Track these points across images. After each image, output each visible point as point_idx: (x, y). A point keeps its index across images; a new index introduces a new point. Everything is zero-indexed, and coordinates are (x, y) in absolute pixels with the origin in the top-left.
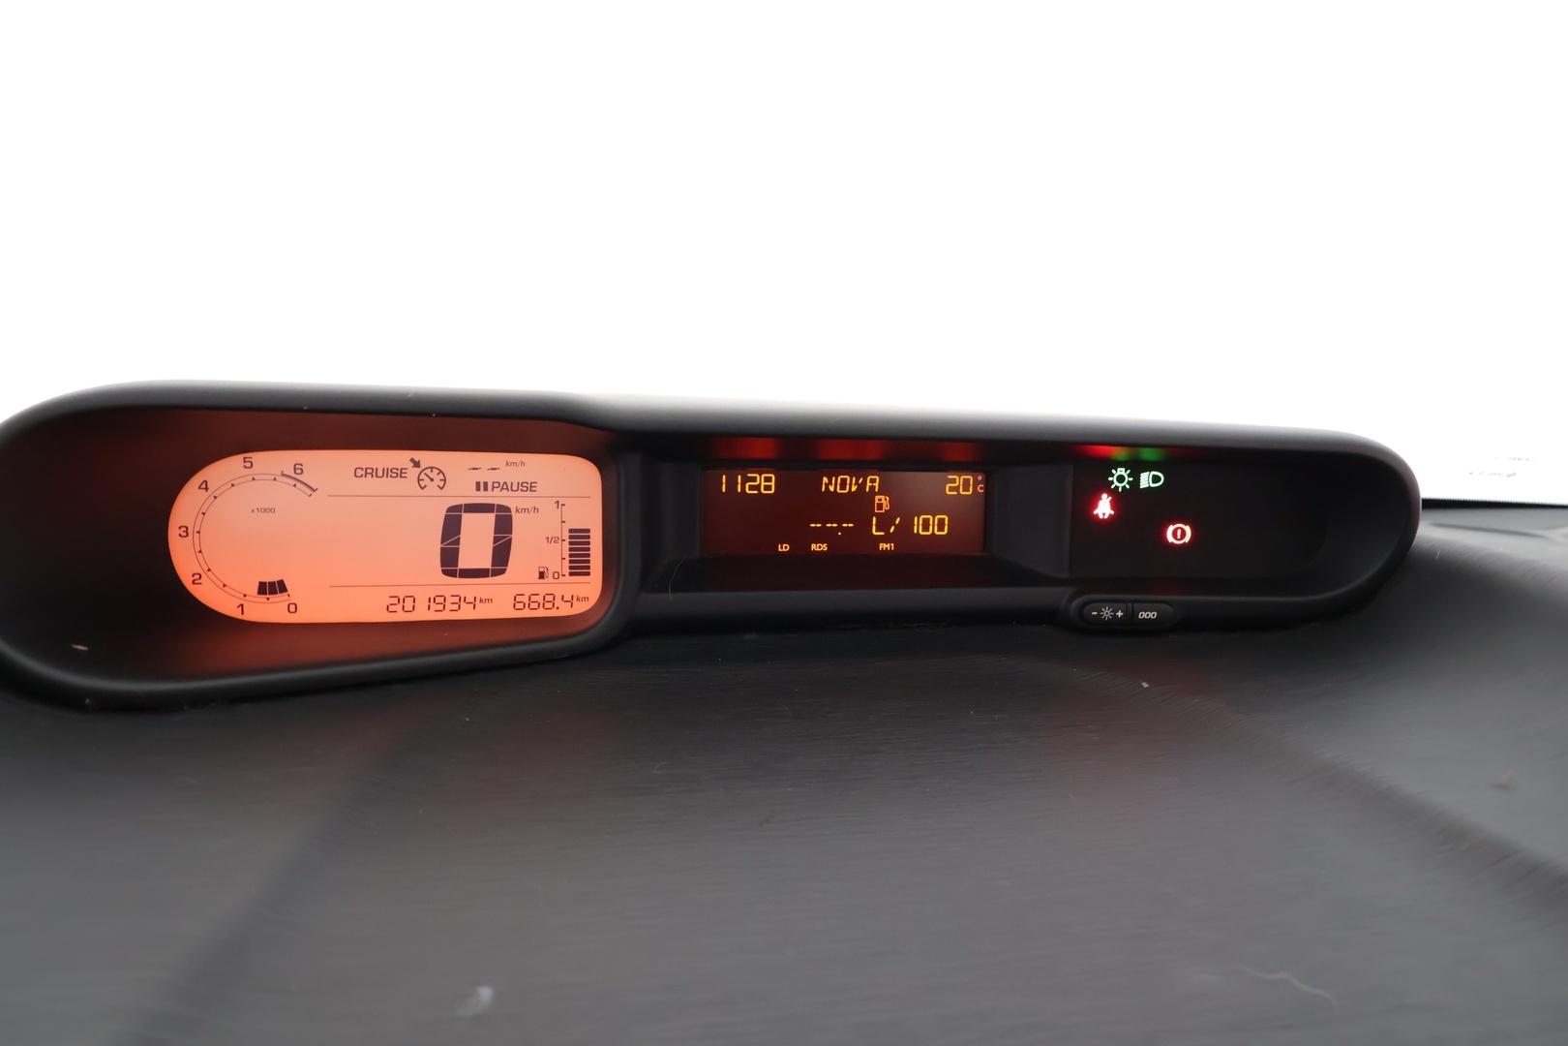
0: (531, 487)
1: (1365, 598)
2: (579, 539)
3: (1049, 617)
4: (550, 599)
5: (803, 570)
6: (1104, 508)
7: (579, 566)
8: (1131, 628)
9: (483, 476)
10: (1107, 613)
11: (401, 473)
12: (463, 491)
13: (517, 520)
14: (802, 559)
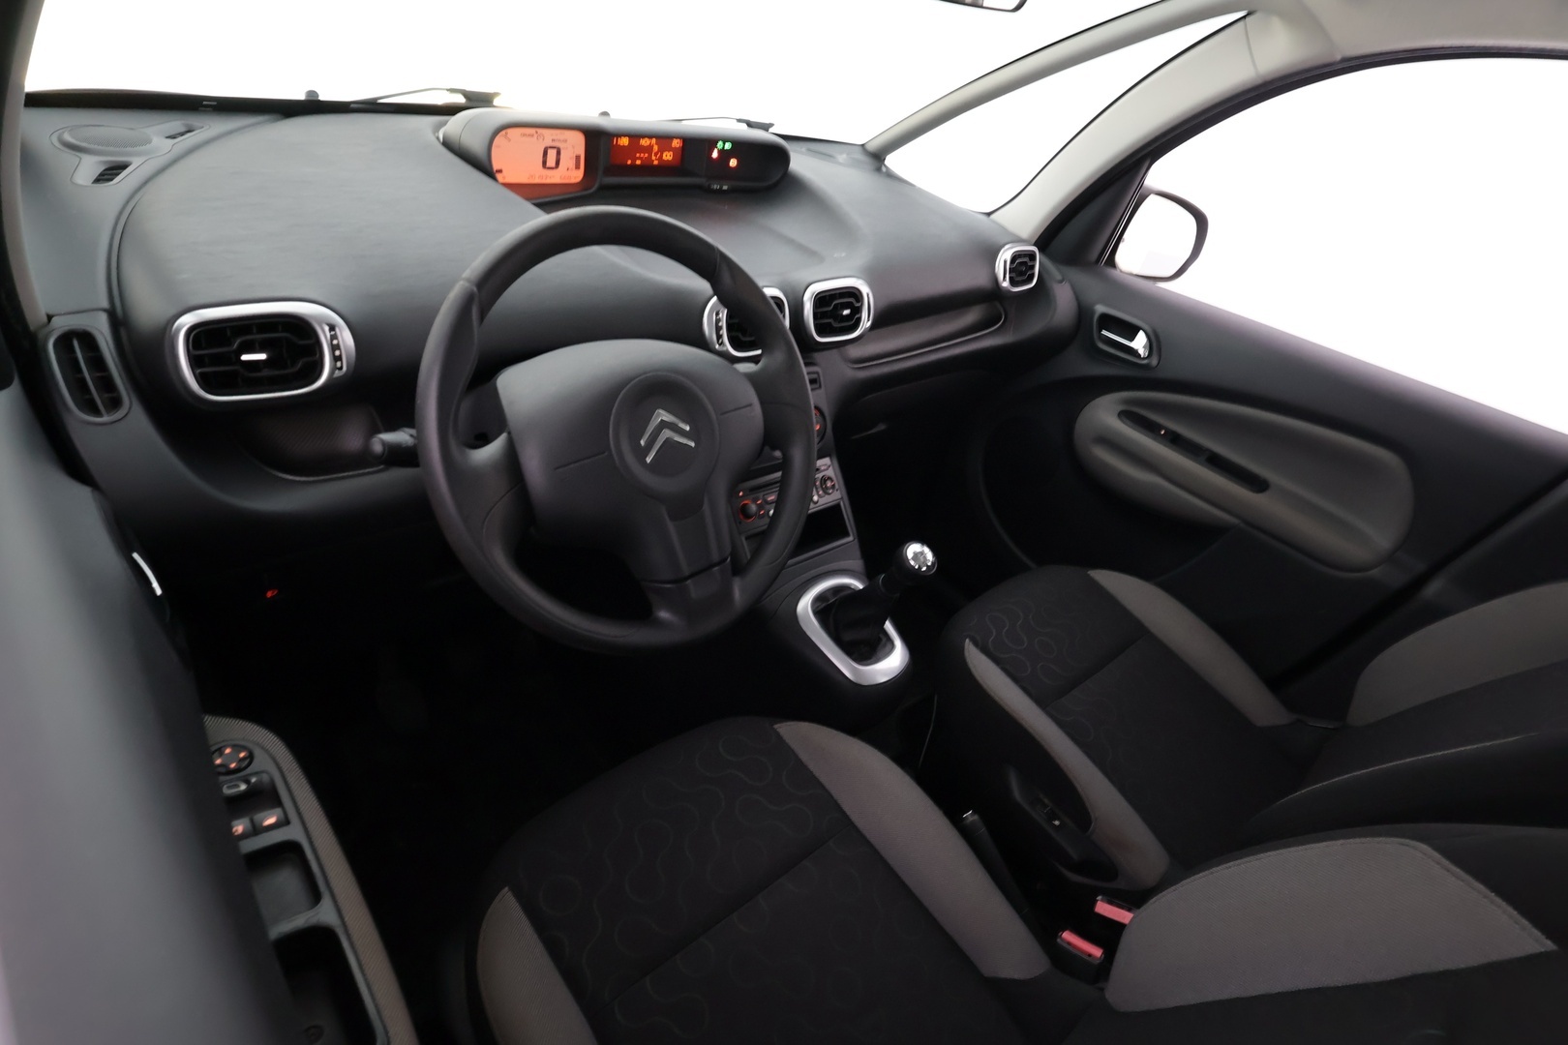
0: (565, 141)
1: (775, 185)
2: (578, 158)
3: (699, 187)
4: (570, 177)
5: (634, 170)
6: (715, 154)
7: (577, 167)
8: (720, 191)
9: (555, 137)
10: (715, 187)
11: (533, 136)
12: (548, 143)
13: (562, 152)
14: (633, 166)
